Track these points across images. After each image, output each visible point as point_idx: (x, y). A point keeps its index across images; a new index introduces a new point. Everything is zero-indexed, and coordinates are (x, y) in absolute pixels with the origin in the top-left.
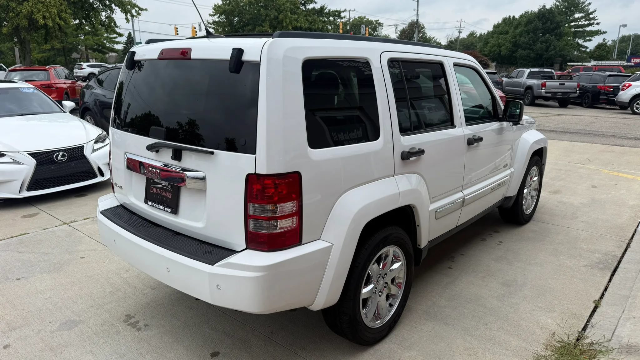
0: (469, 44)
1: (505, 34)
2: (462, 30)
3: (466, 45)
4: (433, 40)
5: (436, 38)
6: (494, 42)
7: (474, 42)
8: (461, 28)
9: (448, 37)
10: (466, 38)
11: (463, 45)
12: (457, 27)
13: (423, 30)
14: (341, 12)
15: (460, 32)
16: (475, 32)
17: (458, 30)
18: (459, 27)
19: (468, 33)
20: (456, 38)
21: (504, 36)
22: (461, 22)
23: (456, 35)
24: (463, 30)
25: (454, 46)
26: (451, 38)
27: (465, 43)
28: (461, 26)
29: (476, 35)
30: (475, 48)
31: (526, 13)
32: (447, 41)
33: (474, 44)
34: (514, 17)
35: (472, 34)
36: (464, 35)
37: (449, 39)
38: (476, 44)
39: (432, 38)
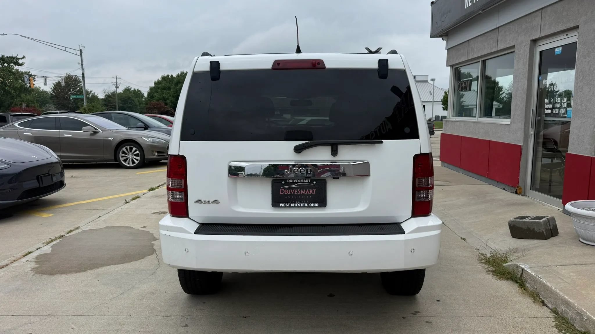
0: (126, 98)
1: (168, 89)
2: (118, 85)
3: (123, 99)
4: (91, 93)
5: (94, 92)
6: (159, 96)
7: (131, 97)
8: (118, 84)
9: (105, 91)
10: (122, 93)
11: (121, 100)
12: (113, 83)
13: (80, 84)
14: (19, 59)
15: (117, 87)
16: (130, 88)
17: (115, 85)
18: (115, 83)
19: (123, 89)
20: (112, 92)
21: (168, 91)
22: (117, 78)
23: (113, 89)
24: (120, 85)
25: (112, 99)
26: (108, 93)
27: (122, 97)
28: (117, 82)
29: (131, 90)
30: (132, 102)
31: (181, 73)
32: (105, 95)
33: (131, 99)
34: (172, 76)
35: (127, 90)
36: (120, 90)
37: (106, 93)
38: (132, 99)
39: (89, 92)
